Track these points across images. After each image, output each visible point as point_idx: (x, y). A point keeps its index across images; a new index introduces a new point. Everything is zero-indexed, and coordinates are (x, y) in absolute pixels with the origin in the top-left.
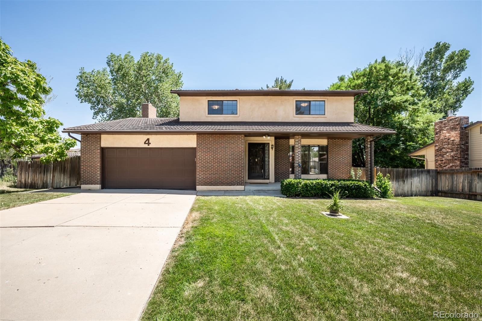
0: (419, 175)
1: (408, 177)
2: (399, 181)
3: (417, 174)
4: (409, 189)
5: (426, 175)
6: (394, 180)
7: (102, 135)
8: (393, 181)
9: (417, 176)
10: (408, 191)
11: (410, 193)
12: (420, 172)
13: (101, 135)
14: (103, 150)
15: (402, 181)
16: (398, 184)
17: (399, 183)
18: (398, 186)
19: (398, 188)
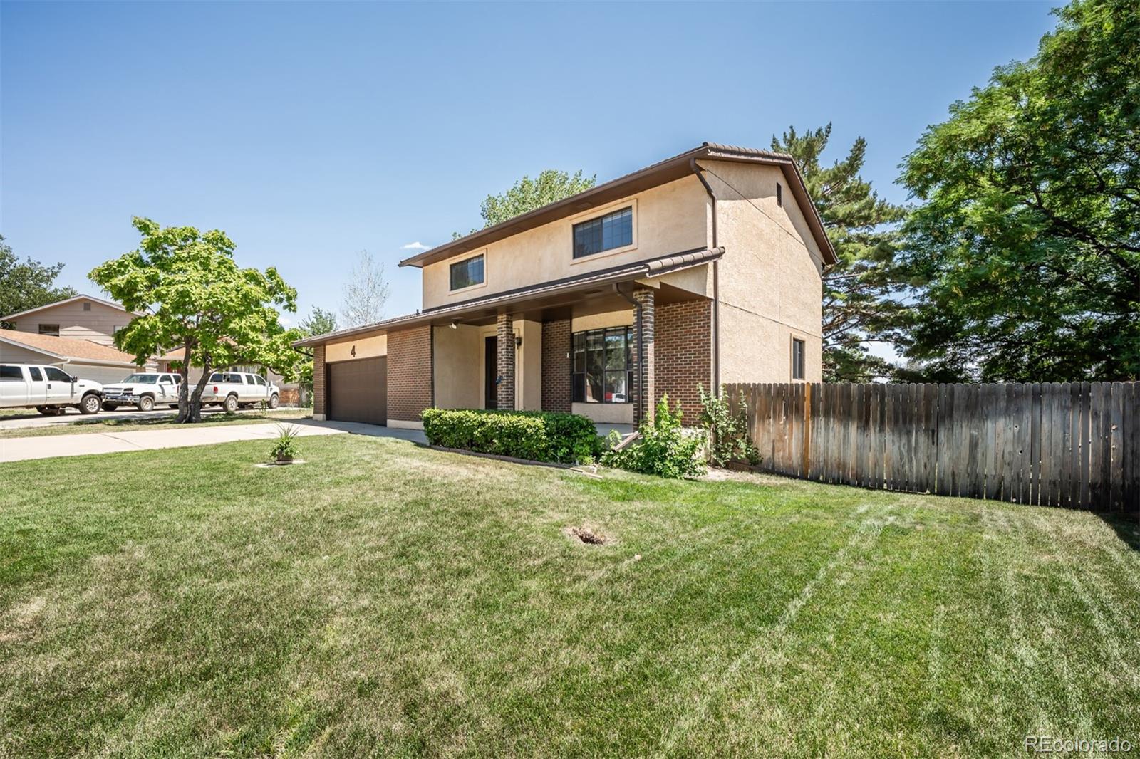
0: (1019, 411)
1: (955, 415)
2: (909, 433)
3: (1003, 404)
4: (962, 468)
5: (1064, 408)
6: (887, 429)
7: (327, 347)
8: (882, 430)
9: (1007, 413)
10: (953, 474)
11: (963, 481)
12: (1020, 395)
13: (325, 346)
14: (328, 367)
15: (926, 431)
16: (904, 441)
17: (909, 441)
18: (904, 451)
19: (906, 459)
